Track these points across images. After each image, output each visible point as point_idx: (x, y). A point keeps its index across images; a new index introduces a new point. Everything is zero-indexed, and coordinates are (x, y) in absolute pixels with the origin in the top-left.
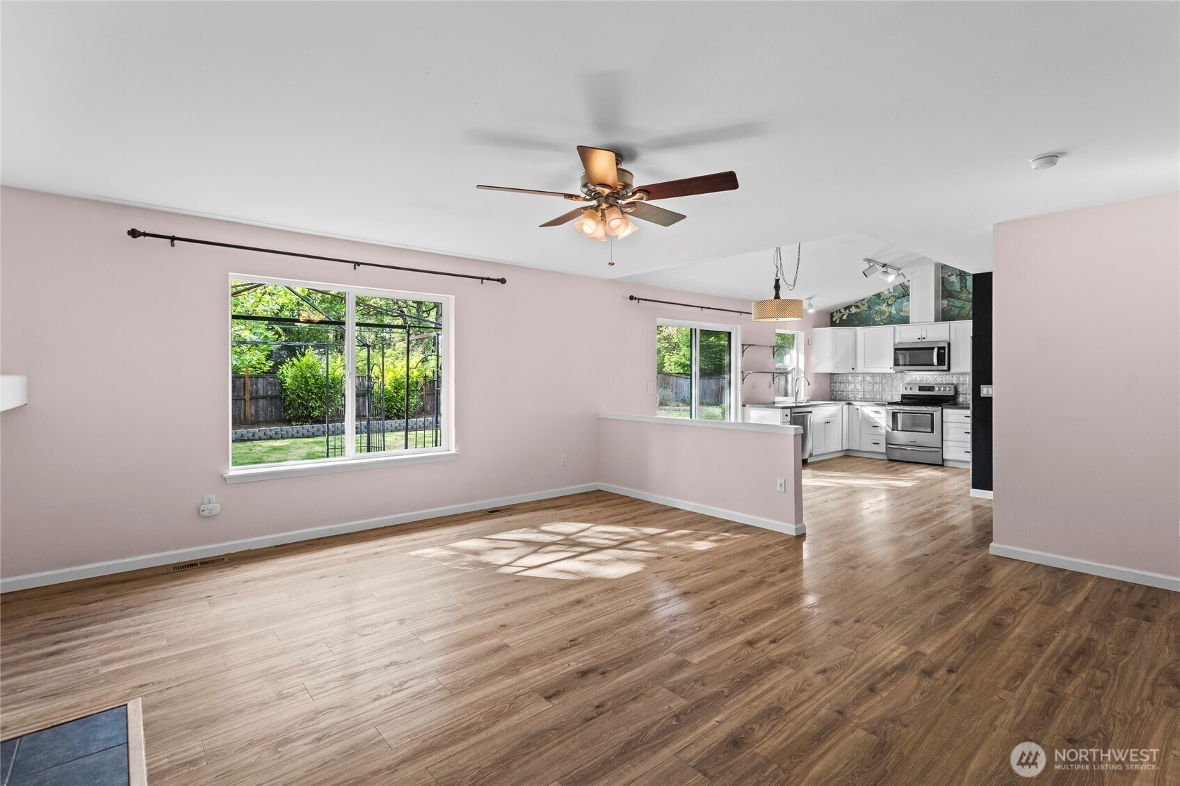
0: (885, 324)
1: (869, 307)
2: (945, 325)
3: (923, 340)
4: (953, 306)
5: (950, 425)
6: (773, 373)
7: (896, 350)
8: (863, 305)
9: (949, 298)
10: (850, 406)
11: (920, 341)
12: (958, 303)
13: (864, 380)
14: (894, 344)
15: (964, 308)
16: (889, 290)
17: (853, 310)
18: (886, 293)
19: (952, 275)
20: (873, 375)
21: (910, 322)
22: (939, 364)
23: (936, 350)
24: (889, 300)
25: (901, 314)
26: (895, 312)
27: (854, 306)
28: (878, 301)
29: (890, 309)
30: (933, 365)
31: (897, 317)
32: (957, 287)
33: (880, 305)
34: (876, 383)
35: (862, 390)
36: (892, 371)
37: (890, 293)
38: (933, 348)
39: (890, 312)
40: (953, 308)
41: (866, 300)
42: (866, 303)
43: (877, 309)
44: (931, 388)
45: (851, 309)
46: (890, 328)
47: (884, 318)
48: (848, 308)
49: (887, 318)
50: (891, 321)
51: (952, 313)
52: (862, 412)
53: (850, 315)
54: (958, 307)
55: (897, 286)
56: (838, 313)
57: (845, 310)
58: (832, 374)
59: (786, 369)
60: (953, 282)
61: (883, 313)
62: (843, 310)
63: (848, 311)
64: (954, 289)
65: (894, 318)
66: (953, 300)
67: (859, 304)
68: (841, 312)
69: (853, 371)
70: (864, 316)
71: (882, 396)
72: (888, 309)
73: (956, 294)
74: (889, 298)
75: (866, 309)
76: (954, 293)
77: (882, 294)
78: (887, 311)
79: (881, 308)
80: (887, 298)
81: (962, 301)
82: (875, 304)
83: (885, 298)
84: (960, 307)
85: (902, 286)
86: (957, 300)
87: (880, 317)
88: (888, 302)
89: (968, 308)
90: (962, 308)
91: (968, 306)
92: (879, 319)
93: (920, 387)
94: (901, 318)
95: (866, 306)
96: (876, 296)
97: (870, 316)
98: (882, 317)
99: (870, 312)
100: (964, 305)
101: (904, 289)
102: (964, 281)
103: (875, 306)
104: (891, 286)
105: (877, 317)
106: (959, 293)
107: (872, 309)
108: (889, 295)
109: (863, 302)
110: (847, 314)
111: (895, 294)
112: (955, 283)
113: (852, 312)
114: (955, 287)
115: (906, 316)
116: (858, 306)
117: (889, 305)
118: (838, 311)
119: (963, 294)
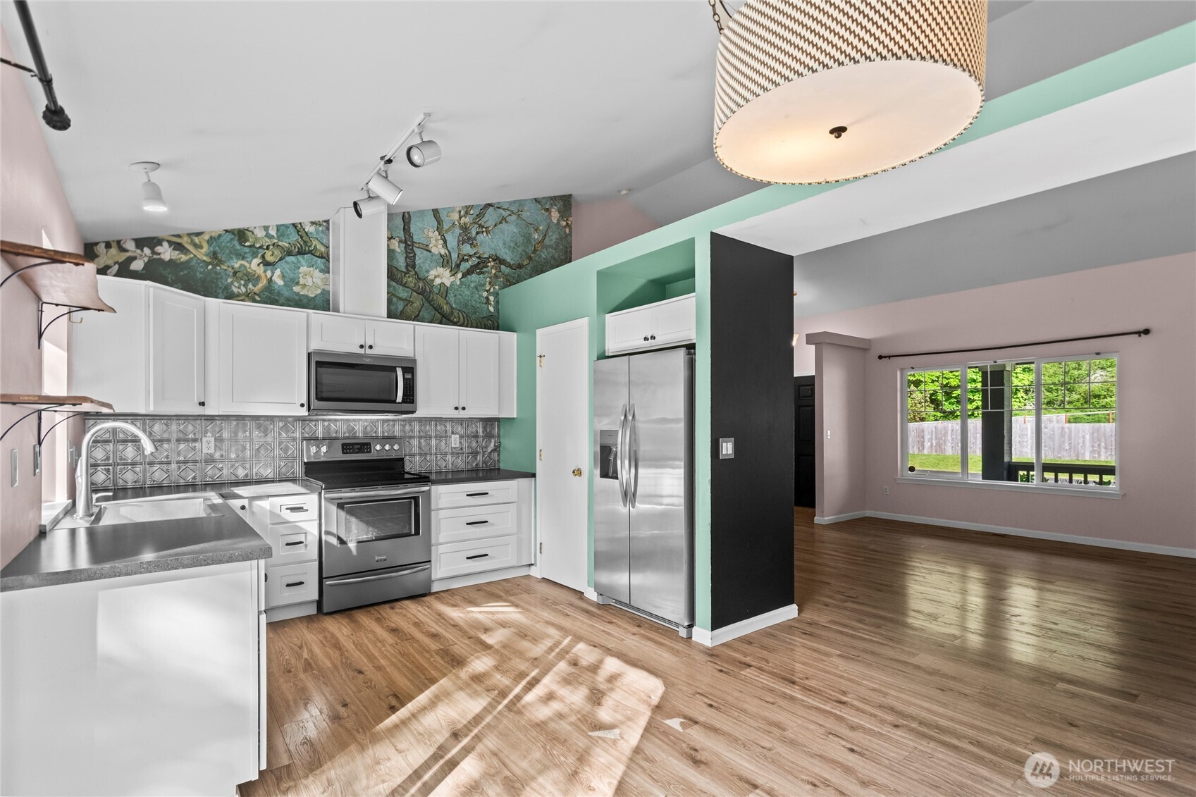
0: (254, 301)
1: (214, 255)
2: (406, 326)
3: (369, 351)
4: (394, 295)
5: (442, 514)
8: (197, 246)
11: (362, 351)
12: (404, 294)
14: (310, 353)
15: (412, 303)
16: (266, 228)
17: (166, 252)
18: (260, 233)
19: (392, 237)
21: (340, 310)
22: (404, 401)
23: (399, 372)
24: (268, 253)
25: (296, 289)
26: (280, 282)
27: (170, 243)
28: (238, 247)
29: (269, 274)
30: (394, 401)
31: (286, 293)
32: (402, 263)
33: (243, 258)
36: (304, 412)
37: (268, 236)
38: (393, 369)
39: (270, 280)
40: (394, 300)
41: (207, 237)
42: (205, 246)
43: (236, 266)
44: (364, 447)
45: (159, 249)
47: (256, 289)
48: (148, 242)
49: (263, 291)
50: (270, 297)
51: (393, 308)
52: (254, 513)
53: (155, 263)
54: (401, 299)
55: (286, 226)
56: (113, 251)
57: (140, 246)
60: (394, 251)
61: (251, 278)
62: (130, 246)
63: (147, 251)
64: (395, 264)
65: (279, 294)
66: (394, 284)
67: (185, 241)
68: (124, 250)
71: (251, 469)
72: (265, 272)
73: (399, 275)
74: (268, 248)
75: (205, 258)
76: (396, 273)
77: (249, 234)
78: (263, 275)
79: (247, 265)
80: (261, 247)
81: (408, 289)
82: (230, 252)
83: (258, 246)
84: (406, 300)
85: (298, 231)
86: (401, 287)
87: (245, 286)
88: (263, 257)
89: (417, 304)
90: (408, 302)
91: (418, 301)
92: (243, 290)
93: (343, 445)
94: (297, 298)
95: (203, 251)
96: (233, 234)
97: (217, 279)
98: (250, 286)
99: (215, 266)
100: (411, 297)
101: (301, 237)
102: (411, 255)
103: (232, 258)
104: (273, 223)
105: (236, 284)
106: (403, 274)
107: (221, 262)
108: (267, 242)
109: (197, 240)
110: (146, 259)
111: (280, 243)
112: (397, 254)
113: (162, 256)
114: (398, 261)
115: (307, 296)
116: (180, 244)
117: (266, 264)
118: (114, 245)
119: (409, 277)
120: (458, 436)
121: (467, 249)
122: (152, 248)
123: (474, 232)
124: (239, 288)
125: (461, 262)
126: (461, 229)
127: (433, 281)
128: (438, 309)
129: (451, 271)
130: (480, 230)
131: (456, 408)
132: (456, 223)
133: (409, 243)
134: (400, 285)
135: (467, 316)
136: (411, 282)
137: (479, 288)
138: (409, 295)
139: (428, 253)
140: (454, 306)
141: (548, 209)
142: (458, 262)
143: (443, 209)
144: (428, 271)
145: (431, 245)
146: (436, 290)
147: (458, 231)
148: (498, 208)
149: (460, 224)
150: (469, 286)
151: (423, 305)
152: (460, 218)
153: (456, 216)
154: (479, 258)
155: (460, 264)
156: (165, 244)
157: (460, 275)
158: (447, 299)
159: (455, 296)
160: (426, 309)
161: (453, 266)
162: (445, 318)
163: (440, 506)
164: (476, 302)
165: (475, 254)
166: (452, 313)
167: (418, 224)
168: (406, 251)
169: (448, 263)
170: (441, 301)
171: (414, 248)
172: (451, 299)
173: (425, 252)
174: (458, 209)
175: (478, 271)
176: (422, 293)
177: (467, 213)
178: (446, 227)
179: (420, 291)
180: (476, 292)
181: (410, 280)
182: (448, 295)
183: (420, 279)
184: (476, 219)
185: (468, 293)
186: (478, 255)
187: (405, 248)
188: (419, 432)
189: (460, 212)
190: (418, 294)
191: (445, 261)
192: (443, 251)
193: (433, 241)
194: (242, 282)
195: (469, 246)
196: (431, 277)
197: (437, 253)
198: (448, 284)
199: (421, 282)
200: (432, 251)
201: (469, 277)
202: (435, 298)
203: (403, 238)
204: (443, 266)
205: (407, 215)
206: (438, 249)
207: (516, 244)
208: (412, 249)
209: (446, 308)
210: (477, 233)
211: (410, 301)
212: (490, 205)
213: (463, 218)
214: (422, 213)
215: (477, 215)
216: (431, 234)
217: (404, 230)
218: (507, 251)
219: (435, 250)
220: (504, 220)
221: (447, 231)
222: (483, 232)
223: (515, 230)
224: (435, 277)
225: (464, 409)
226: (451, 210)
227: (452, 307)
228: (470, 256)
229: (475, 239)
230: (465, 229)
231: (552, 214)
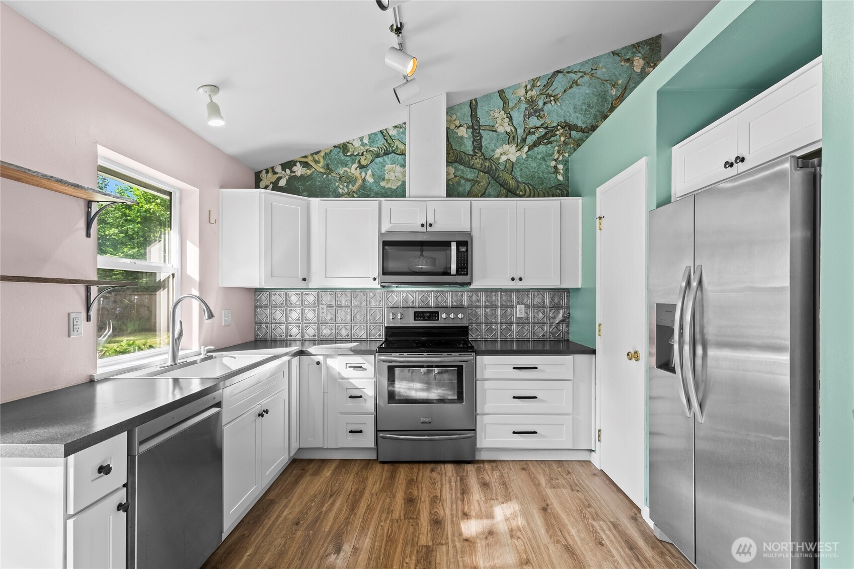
1: (327, 167)
2: (462, 204)
3: (429, 229)
4: (462, 177)
5: (487, 384)
6: (88, 285)
7: (385, 244)
8: (317, 162)
9: (456, 164)
10: (304, 358)
11: (423, 229)
12: (470, 175)
13: (319, 301)
14: (381, 235)
15: (479, 182)
16: (361, 139)
17: (299, 170)
18: (357, 144)
19: (461, 125)
20: (333, 291)
21: (407, 194)
22: (458, 272)
23: (454, 246)
24: (363, 158)
25: (383, 184)
26: (371, 180)
27: (300, 162)
28: (343, 157)
29: (363, 174)
30: (449, 274)
31: (375, 188)
32: (468, 147)
33: (346, 165)
34: (340, 307)
35: (315, 320)
36: (376, 285)
37: (363, 145)
38: (448, 244)
39: (364, 180)
40: (463, 181)
41: (322, 154)
42: (322, 160)
43: (342, 172)
44: (433, 315)
45: (295, 169)
46: (371, 204)
47: (354, 189)
48: (288, 165)
49: (359, 189)
50: (365, 192)
51: (461, 189)
52: (328, 368)
53: (292, 179)
54: (469, 180)
55: (375, 134)
56: (270, 175)
57: (284, 169)
58: (257, 291)
59: (153, 275)
60: (462, 137)
61: (351, 180)
62: (279, 169)
63: (288, 171)
64: (463, 149)
65: (370, 190)
66: (462, 167)
67: (309, 160)
68: (275, 173)
69: (303, 285)
70: (318, 184)
72: (360, 174)
73: (467, 159)
74: (362, 155)
75: (322, 170)
76: (464, 157)
77: (350, 145)
78: (359, 176)
79: (349, 170)
80: (358, 155)
81: (475, 170)
82: (337, 162)
83: (355, 154)
84: (473, 180)
85: (384, 136)
86: (468, 169)
87: (347, 187)
88: (359, 162)
89: (483, 183)
90: (475, 182)
91: (484, 180)
92: (346, 190)
93: (415, 313)
94: (383, 191)
95: (320, 165)
96: (340, 148)
97: (329, 184)
98: (351, 186)
99: (328, 175)
100: (477, 177)
101: (387, 140)
102: (478, 138)
103: (338, 167)
104: (365, 134)
105: (341, 186)
106: (470, 157)
107: (332, 171)
108: (363, 149)
109: (316, 157)
110: (287, 177)
111: (371, 149)
112: (465, 140)
113: (296, 174)
114: (466, 147)
115: (391, 188)
116: (306, 163)
117: (362, 167)
118: (270, 170)
119: (476, 159)
120: (523, 306)
121: (534, 122)
122: (290, 169)
123: (541, 104)
124: (343, 189)
125: (527, 135)
126: (528, 104)
127: (498, 159)
128: (504, 185)
129: (517, 147)
130: (548, 100)
131: (513, 279)
132: (523, 98)
133: (476, 128)
134: (468, 167)
135: (534, 188)
136: (478, 163)
137: (546, 158)
138: (476, 175)
139: (494, 133)
140: (520, 180)
141: (629, 59)
142: (524, 137)
143: (509, 88)
144: (494, 151)
145: (496, 126)
146: (501, 167)
147: (524, 106)
148: (568, 72)
149: (526, 98)
150: (536, 158)
151: (489, 183)
152: (526, 93)
153: (523, 91)
154: (546, 128)
155: (526, 138)
156: (298, 164)
157: (526, 149)
158: (513, 174)
159: (521, 170)
160: (492, 186)
161: (519, 141)
162: (511, 192)
163: (486, 377)
164: (543, 172)
165: (542, 125)
166: (518, 186)
167: (484, 108)
168: (473, 135)
169: (513, 139)
170: (507, 176)
171: (481, 131)
172: (517, 173)
173: (491, 133)
174: (524, 85)
175: (545, 141)
176: (488, 171)
177: (533, 86)
178: (511, 105)
179: (486, 170)
180: (543, 163)
181: (477, 162)
182: (514, 170)
183: (486, 159)
184: (543, 90)
185: (535, 165)
186: (545, 126)
187: (472, 133)
188: (485, 302)
189: (526, 86)
190: (485, 173)
191: (511, 138)
192: (508, 129)
193: (499, 121)
194: (345, 184)
195: (536, 118)
196: (497, 156)
197: (502, 132)
198: (513, 159)
199: (487, 161)
200: (498, 130)
201: (536, 149)
202: (501, 174)
203: (471, 124)
204: (509, 143)
205: (474, 102)
206: (504, 127)
207: (589, 106)
208: (479, 132)
209: (512, 183)
210: (545, 103)
211: (476, 181)
212: (559, 72)
213: (529, 92)
214: (488, 97)
215: (544, 86)
216: (497, 115)
217: (471, 116)
218: (579, 115)
219: (501, 130)
220: (575, 83)
221: (512, 109)
222: (551, 101)
223: (588, 91)
224: (501, 154)
225: (521, 279)
226: (518, 86)
227: (518, 182)
228: (537, 128)
229: (542, 110)
230: (531, 102)
231: (635, 63)
